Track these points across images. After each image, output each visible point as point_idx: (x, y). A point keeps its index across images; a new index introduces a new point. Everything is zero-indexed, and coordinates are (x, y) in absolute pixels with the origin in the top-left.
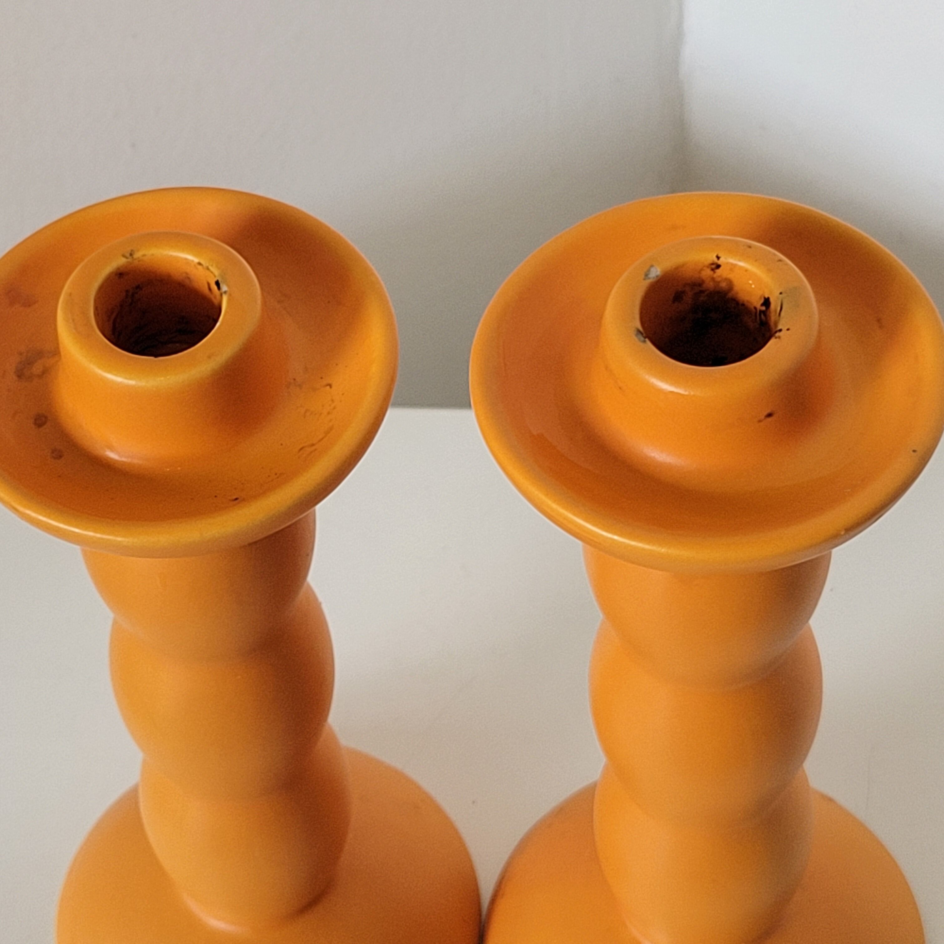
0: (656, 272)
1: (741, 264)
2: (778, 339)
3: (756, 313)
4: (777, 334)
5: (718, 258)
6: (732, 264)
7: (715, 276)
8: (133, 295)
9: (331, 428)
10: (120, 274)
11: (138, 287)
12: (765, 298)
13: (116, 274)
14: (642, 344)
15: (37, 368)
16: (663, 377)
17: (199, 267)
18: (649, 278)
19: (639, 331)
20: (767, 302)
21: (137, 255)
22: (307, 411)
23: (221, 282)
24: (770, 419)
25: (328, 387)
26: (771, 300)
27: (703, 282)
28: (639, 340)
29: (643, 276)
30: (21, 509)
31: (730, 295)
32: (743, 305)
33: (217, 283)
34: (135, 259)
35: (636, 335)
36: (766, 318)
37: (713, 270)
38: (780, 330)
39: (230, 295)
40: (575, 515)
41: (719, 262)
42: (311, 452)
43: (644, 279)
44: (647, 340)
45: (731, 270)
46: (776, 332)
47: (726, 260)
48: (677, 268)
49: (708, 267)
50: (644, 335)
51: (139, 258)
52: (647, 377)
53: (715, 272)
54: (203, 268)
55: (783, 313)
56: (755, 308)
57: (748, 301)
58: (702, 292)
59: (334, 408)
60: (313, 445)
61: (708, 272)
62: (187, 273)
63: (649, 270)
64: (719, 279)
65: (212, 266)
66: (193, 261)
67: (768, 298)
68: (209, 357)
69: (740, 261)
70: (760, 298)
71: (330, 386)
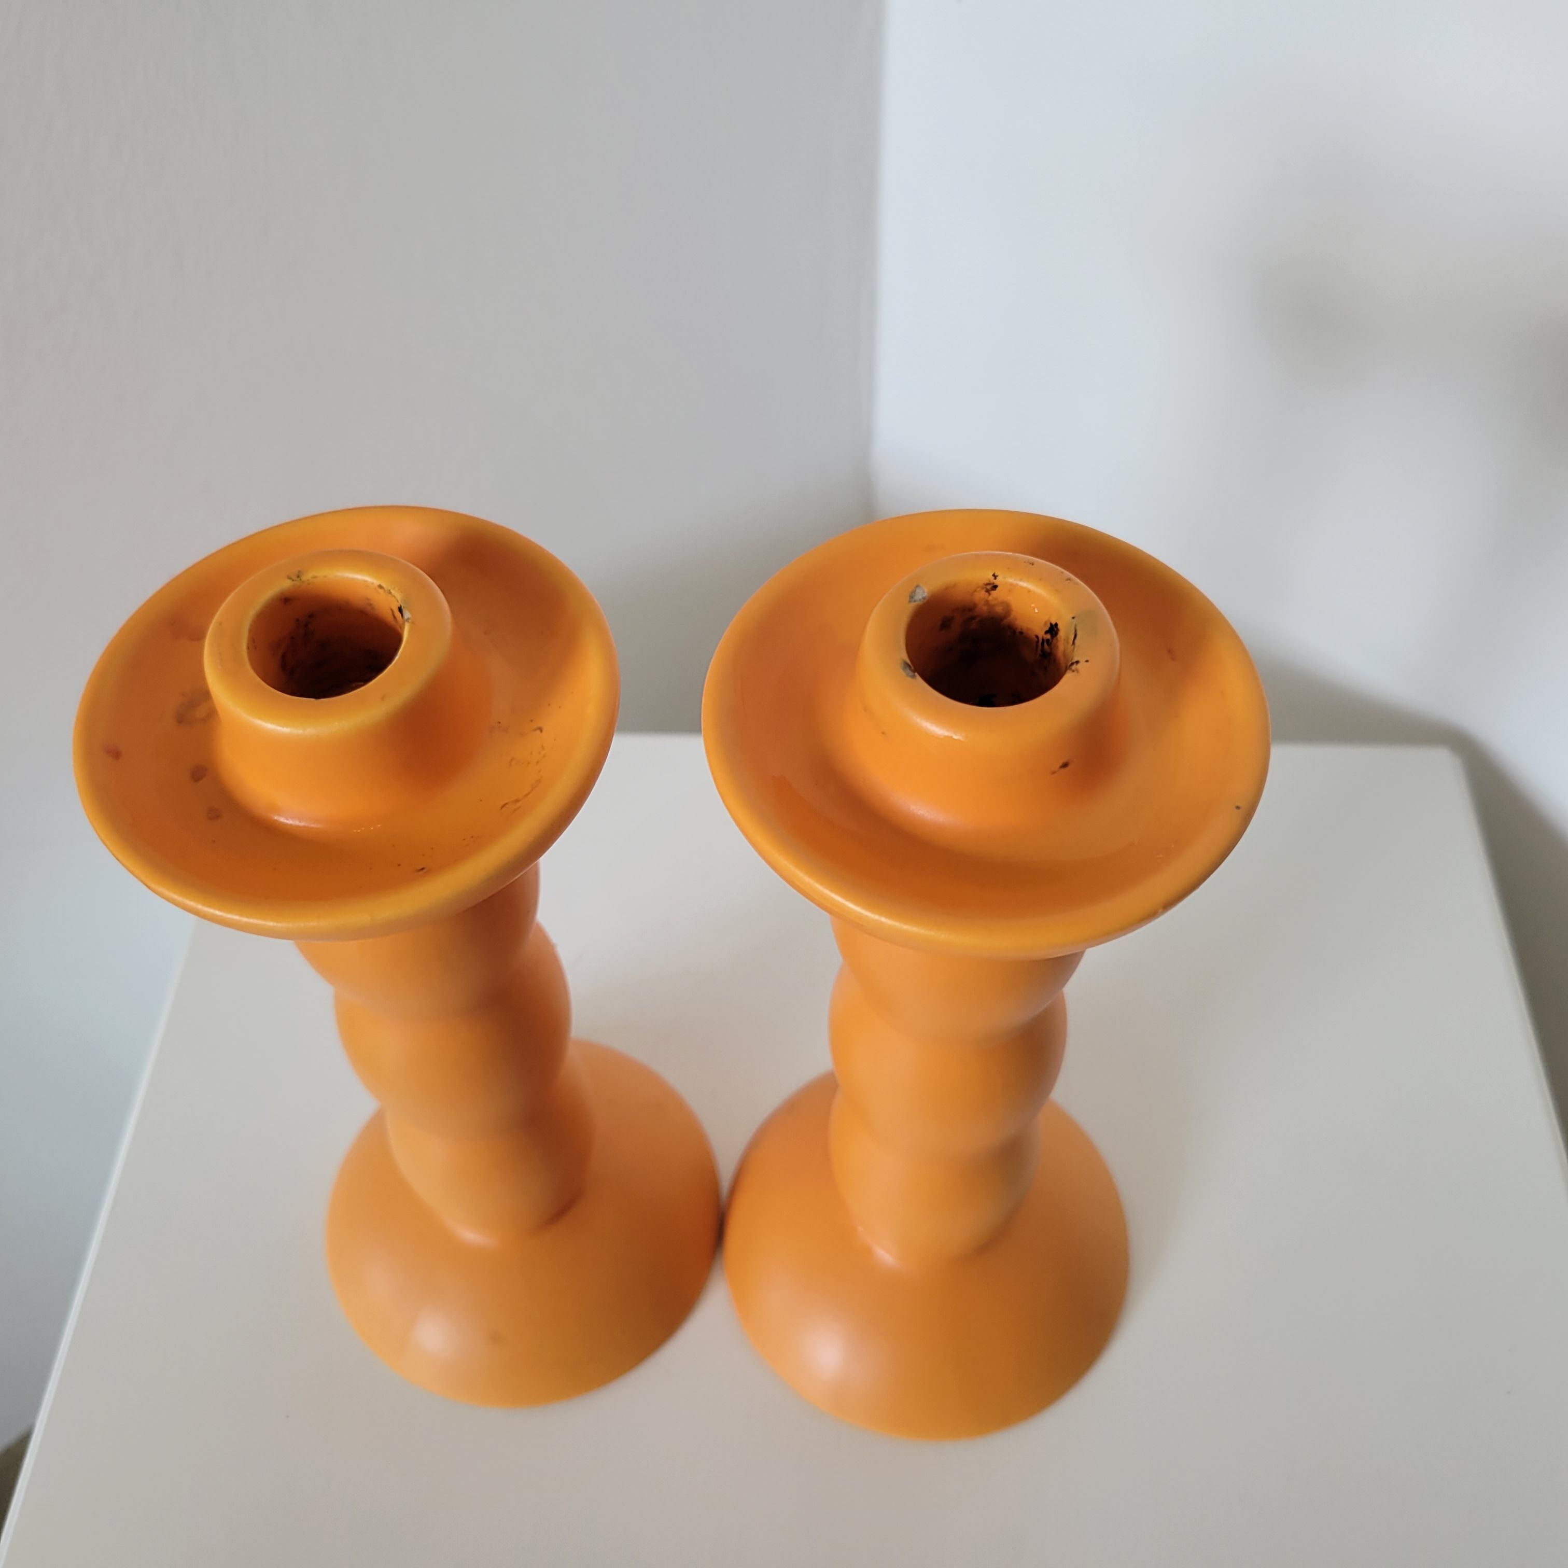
0: (923, 594)
1: (1024, 584)
2: (1075, 673)
3: (1038, 642)
4: (1074, 667)
5: (995, 576)
6: (1012, 584)
7: (990, 598)
8: (306, 625)
9: (539, 781)
10: (286, 600)
11: (311, 616)
12: (1051, 624)
13: (281, 599)
14: (909, 679)
15: (200, 713)
16: (938, 719)
17: (381, 591)
18: (915, 601)
19: (906, 663)
20: (1053, 630)
21: (308, 576)
22: (513, 759)
23: (404, 607)
24: (1066, 769)
25: (538, 732)
26: (1060, 626)
27: (975, 606)
28: (908, 675)
29: (908, 599)
30: (153, 886)
31: (1005, 621)
32: (1021, 633)
33: (400, 610)
34: (303, 582)
35: (904, 669)
36: (1051, 649)
37: (987, 591)
38: (1077, 662)
39: (413, 623)
40: (832, 891)
41: (996, 582)
42: (515, 810)
43: (910, 602)
44: (916, 674)
45: (1010, 591)
46: (1072, 664)
47: (1006, 579)
48: (946, 589)
49: (983, 588)
50: (913, 668)
51: (308, 580)
52: (918, 720)
53: (990, 594)
54: (385, 591)
55: (1076, 642)
56: (1037, 637)
57: (1028, 629)
58: (973, 618)
59: (544, 756)
60: (517, 801)
61: (981, 595)
62: (368, 599)
63: (914, 592)
64: (993, 603)
65: (394, 589)
66: (373, 583)
67: (1056, 625)
68: (383, 698)
69: (1021, 580)
70: (1046, 624)
71: (541, 730)
